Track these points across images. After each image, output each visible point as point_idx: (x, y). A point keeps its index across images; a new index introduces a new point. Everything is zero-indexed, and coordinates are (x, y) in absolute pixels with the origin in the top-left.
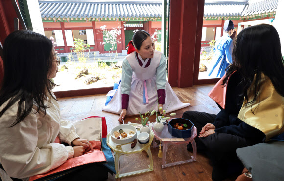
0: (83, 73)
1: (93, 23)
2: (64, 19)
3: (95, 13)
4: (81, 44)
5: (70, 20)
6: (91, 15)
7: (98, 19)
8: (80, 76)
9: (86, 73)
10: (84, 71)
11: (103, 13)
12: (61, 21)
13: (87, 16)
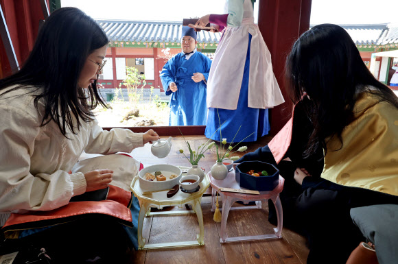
0: (132, 114)
1: (155, 50)
2: (116, 43)
3: (158, 36)
4: (134, 75)
5: (125, 45)
6: (153, 39)
7: (161, 44)
8: (128, 119)
9: (136, 115)
10: (134, 112)
11: (169, 36)
12: (112, 45)
13: (147, 39)
